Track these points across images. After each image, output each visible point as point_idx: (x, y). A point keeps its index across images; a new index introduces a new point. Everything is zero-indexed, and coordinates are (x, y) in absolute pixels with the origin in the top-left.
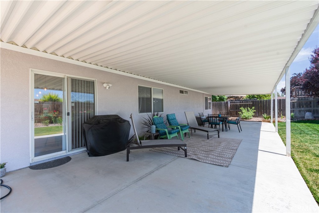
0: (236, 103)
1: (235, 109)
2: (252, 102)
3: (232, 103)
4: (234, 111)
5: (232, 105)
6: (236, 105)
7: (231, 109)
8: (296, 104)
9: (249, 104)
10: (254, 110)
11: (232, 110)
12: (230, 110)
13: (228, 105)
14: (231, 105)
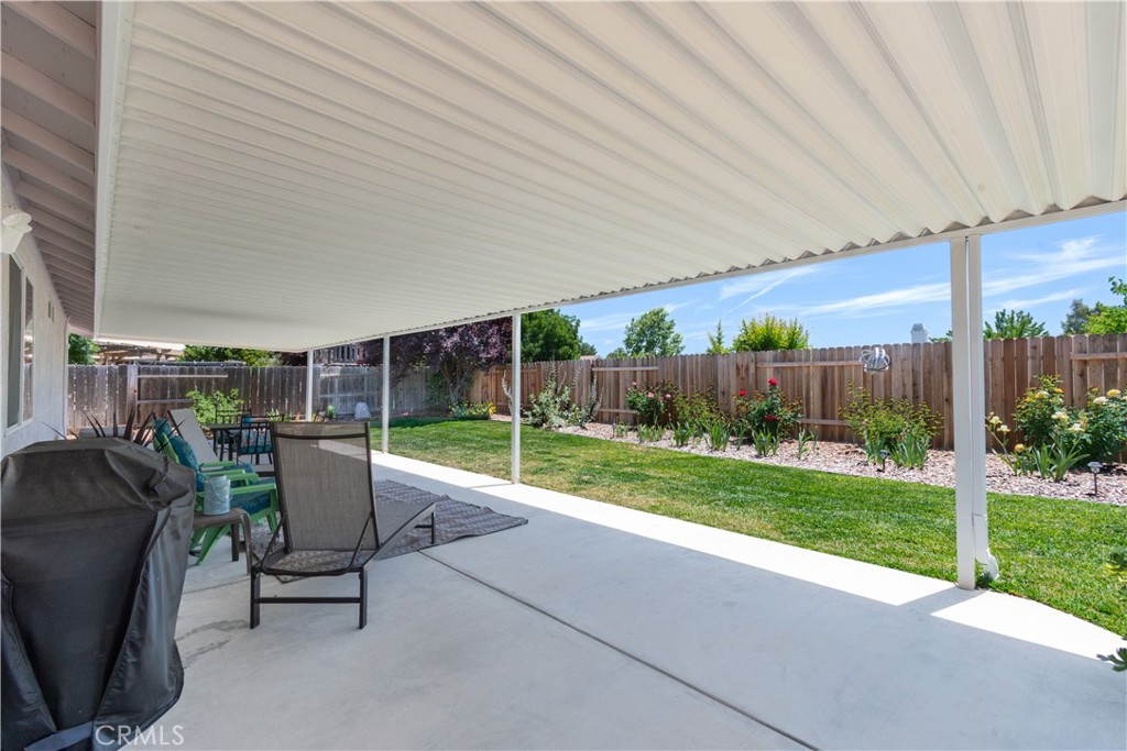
0: (164, 373)
1: (159, 395)
2: (226, 371)
3: (148, 372)
4: (154, 404)
5: (143, 382)
6: (165, 381)
7: (139, 399)
8: (337, 381)
9: (217, 379)
10: (239, 398)
11: (143, 402)
12: (137, 402)
13: (125, 381)
14: (139, 380)
